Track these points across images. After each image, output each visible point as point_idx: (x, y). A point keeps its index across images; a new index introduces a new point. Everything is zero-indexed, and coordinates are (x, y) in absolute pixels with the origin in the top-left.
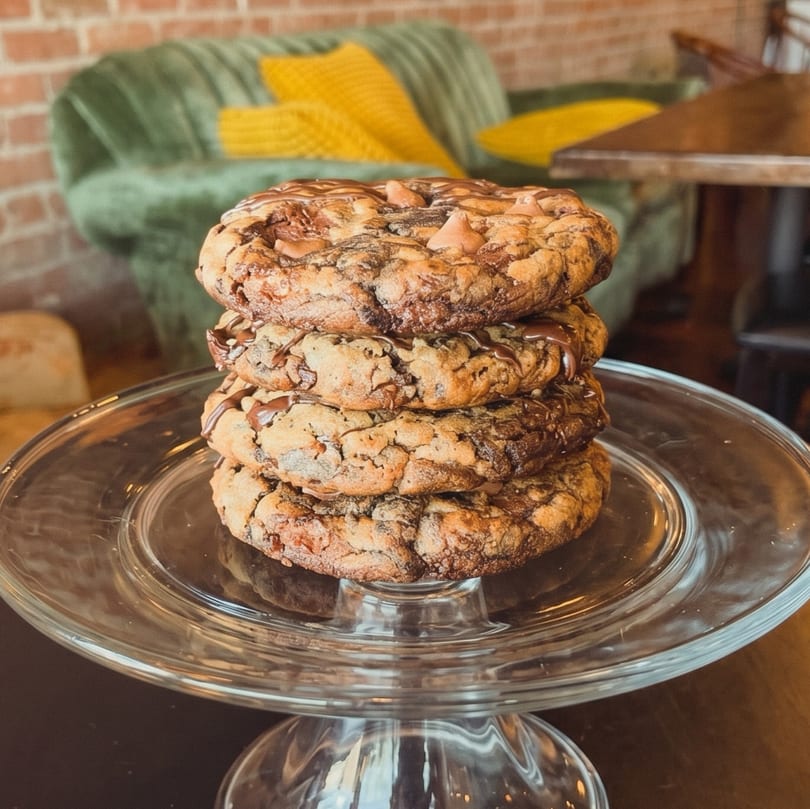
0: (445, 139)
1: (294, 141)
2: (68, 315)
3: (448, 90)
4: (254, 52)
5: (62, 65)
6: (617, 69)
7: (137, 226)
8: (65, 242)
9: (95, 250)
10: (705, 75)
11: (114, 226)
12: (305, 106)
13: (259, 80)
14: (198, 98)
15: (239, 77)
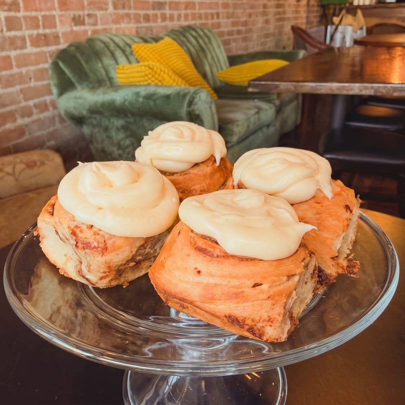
0: (204, 76)
1: (146, 78)
2: (58, 150)
3: (206, 56)
4: (129, 41)
5: (53, 48)
6: (270, 46)
7: (84, 113)
8: (57, 119)
9: (69, 122)
10: (305, 48)
11: (76, 113)
12: (151, 63)
13: (132, 53)
14: (108, 61)
15: (124, 51)
